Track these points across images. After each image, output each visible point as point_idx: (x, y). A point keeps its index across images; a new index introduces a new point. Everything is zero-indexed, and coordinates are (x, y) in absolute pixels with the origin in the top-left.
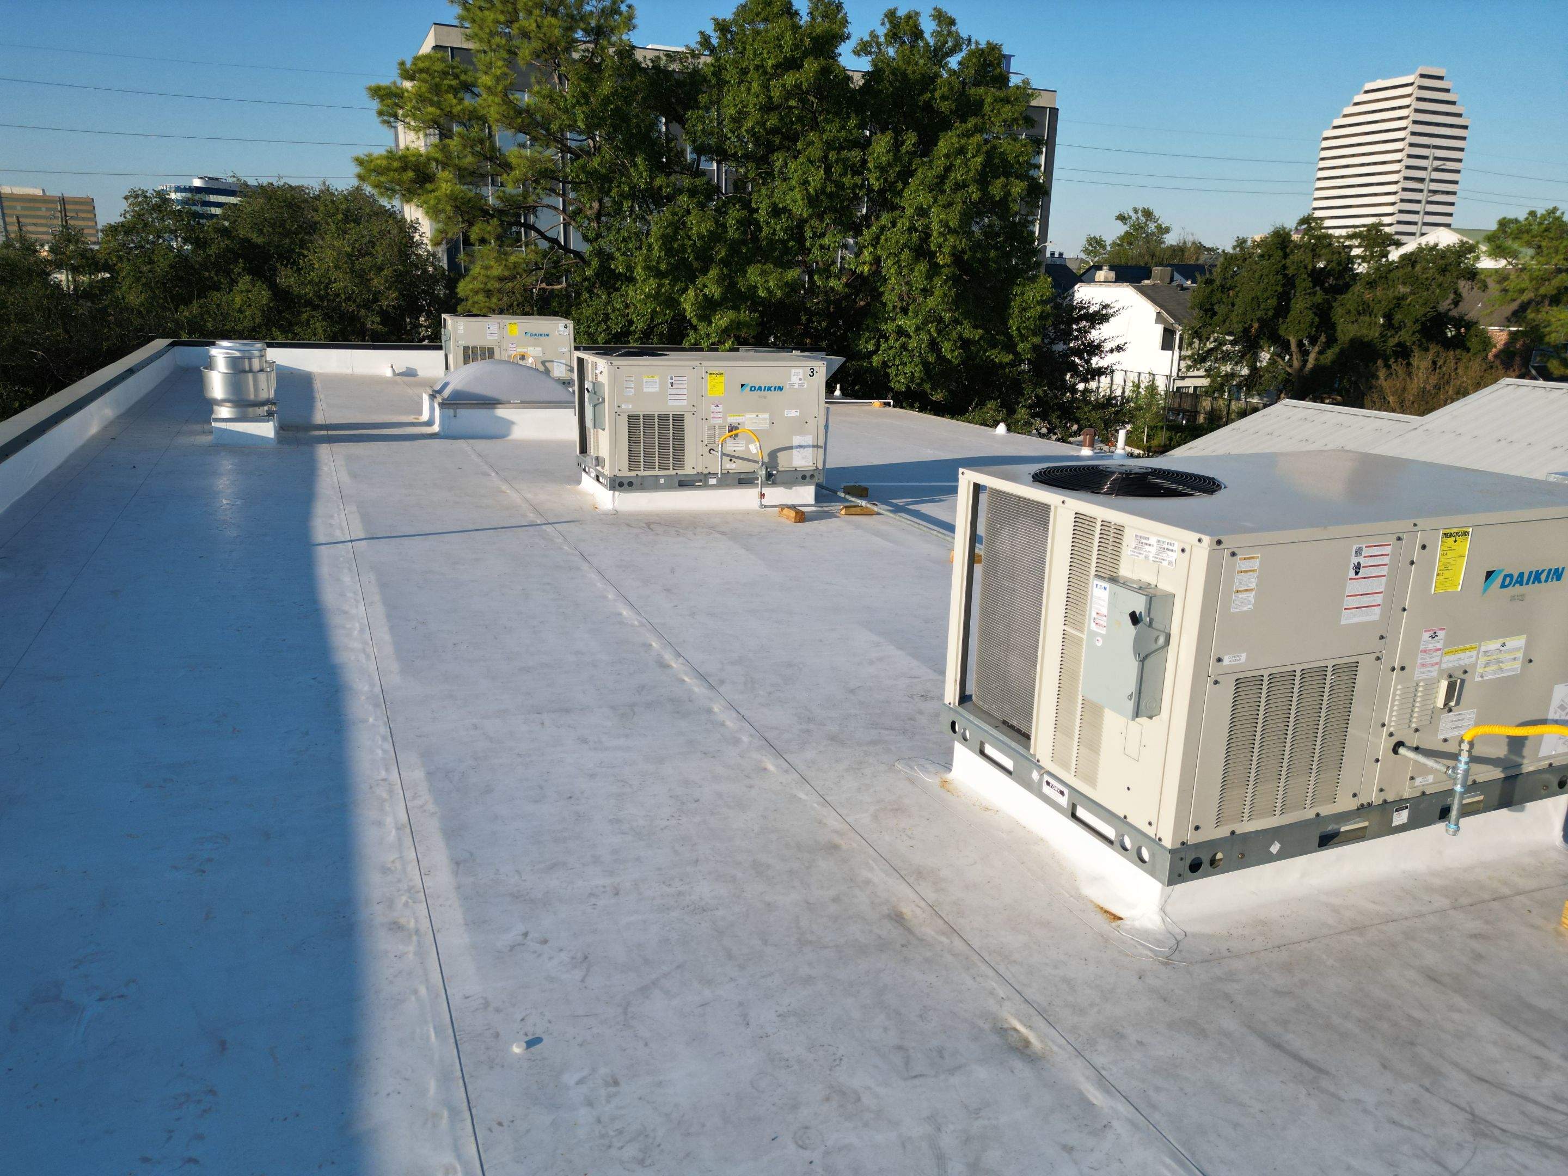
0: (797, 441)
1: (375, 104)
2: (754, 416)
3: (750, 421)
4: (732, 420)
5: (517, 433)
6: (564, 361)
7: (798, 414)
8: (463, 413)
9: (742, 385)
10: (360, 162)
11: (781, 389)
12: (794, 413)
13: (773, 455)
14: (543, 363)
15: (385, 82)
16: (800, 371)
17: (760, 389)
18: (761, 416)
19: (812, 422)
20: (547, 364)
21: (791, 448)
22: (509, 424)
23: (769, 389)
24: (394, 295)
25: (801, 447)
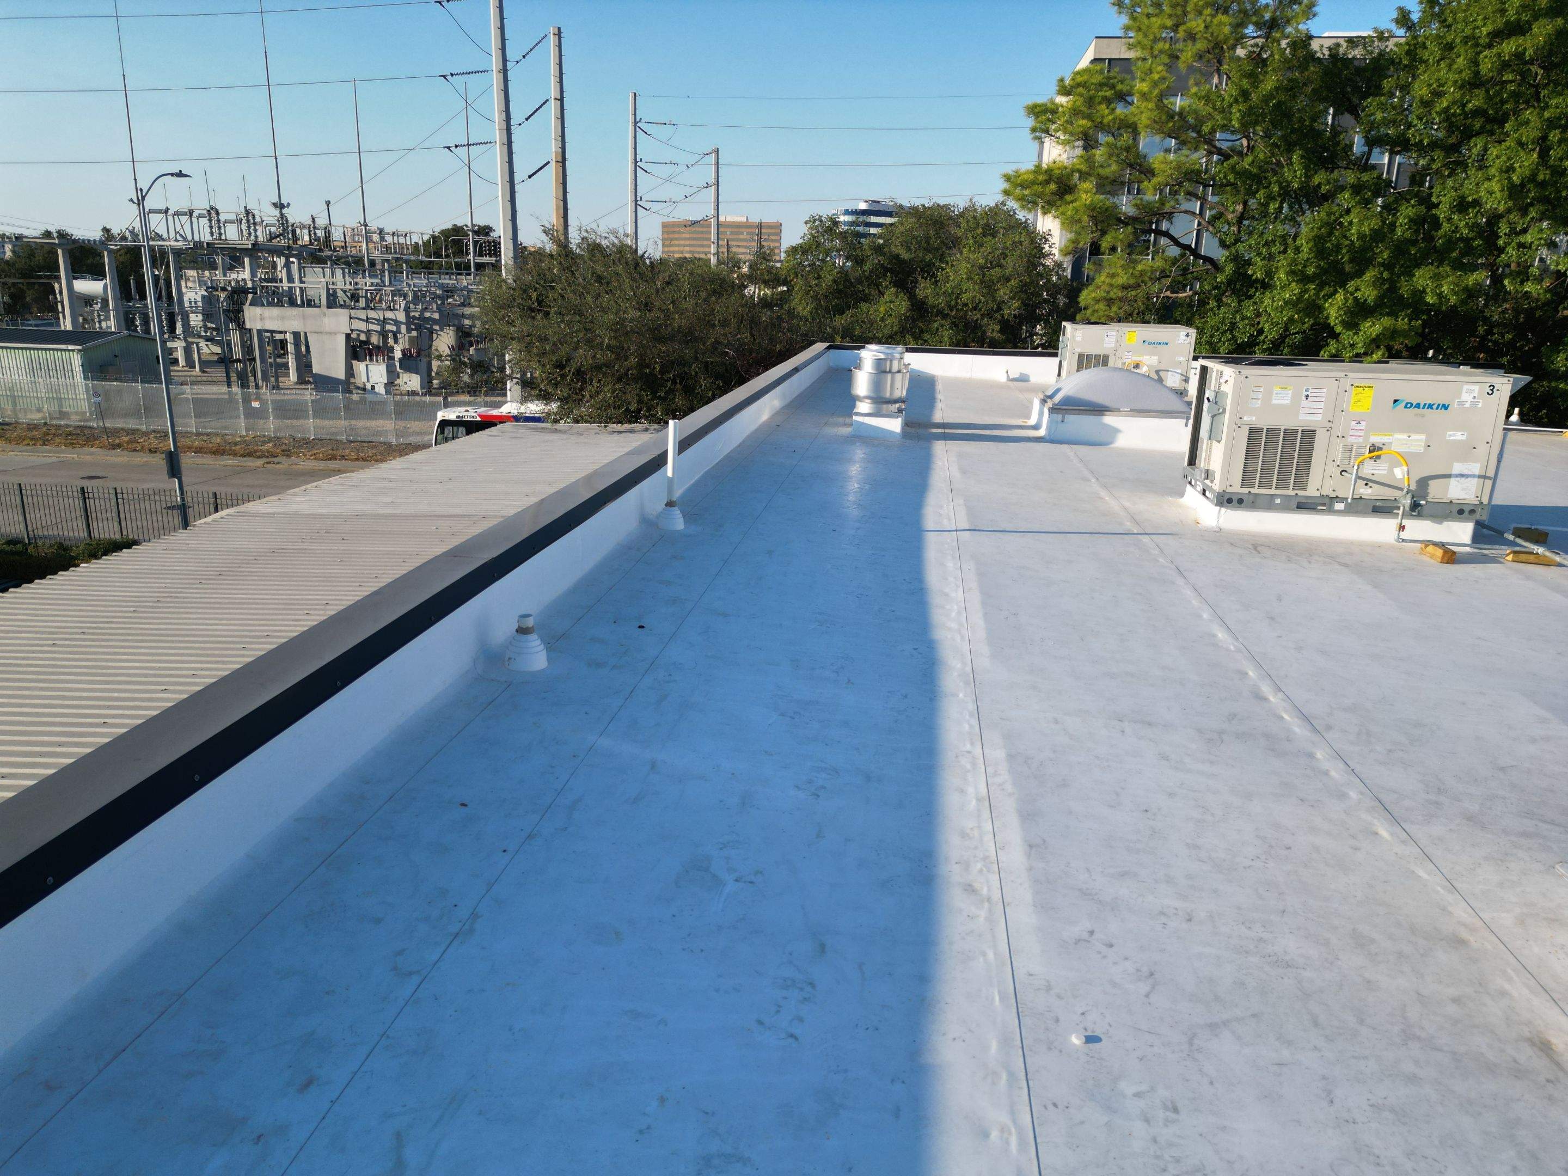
0: (1457, 468)
1: (1030, 122)
2: (1405, 436)
3: (1398, 441)
4: (1376, 439)
5: (1122, 442)
6: (1179, 371)
7: (1464, 437)
8: (1071, 418)
9: (1396, 401)
10: (1008, 178)
11: (1445, 407)
12: (1459, 436)
13: (1423, 483)
14: (1157, 372)
15: (1041, 100)
16: (1476, 388)
17: (1418, 406)
18: (1414, 437)
19: (1482, 449)
20: (1161, 373)
21: (1449, 476)
22: (1115, 431)
23: (1430, 406)
24: (1016, 305)
25: (1462, 476)
